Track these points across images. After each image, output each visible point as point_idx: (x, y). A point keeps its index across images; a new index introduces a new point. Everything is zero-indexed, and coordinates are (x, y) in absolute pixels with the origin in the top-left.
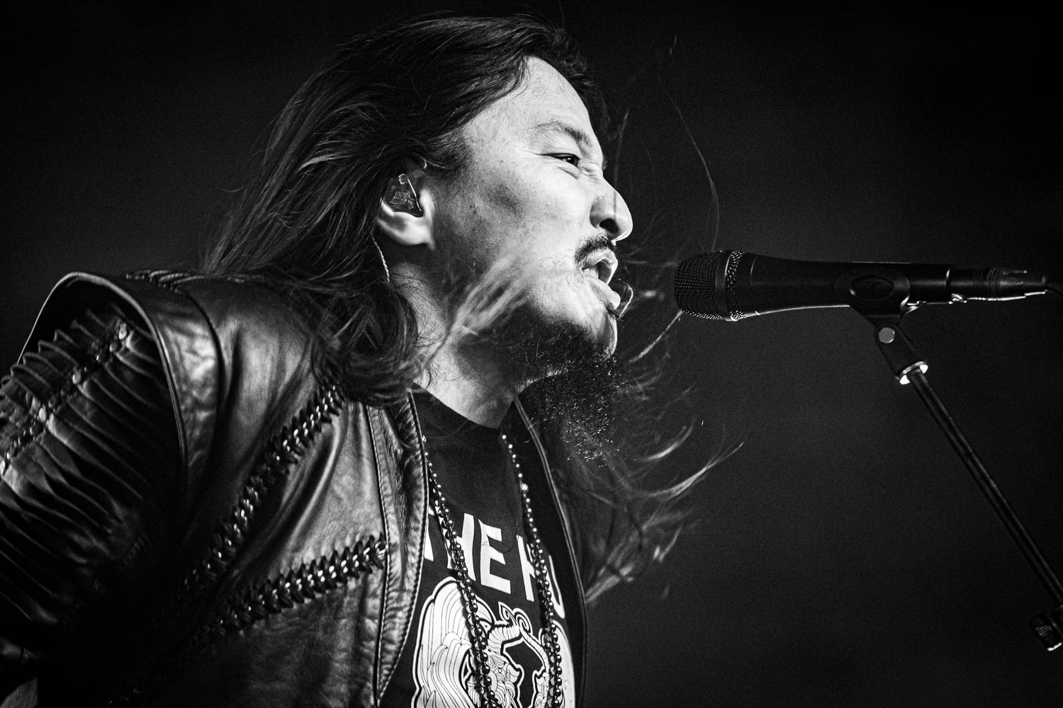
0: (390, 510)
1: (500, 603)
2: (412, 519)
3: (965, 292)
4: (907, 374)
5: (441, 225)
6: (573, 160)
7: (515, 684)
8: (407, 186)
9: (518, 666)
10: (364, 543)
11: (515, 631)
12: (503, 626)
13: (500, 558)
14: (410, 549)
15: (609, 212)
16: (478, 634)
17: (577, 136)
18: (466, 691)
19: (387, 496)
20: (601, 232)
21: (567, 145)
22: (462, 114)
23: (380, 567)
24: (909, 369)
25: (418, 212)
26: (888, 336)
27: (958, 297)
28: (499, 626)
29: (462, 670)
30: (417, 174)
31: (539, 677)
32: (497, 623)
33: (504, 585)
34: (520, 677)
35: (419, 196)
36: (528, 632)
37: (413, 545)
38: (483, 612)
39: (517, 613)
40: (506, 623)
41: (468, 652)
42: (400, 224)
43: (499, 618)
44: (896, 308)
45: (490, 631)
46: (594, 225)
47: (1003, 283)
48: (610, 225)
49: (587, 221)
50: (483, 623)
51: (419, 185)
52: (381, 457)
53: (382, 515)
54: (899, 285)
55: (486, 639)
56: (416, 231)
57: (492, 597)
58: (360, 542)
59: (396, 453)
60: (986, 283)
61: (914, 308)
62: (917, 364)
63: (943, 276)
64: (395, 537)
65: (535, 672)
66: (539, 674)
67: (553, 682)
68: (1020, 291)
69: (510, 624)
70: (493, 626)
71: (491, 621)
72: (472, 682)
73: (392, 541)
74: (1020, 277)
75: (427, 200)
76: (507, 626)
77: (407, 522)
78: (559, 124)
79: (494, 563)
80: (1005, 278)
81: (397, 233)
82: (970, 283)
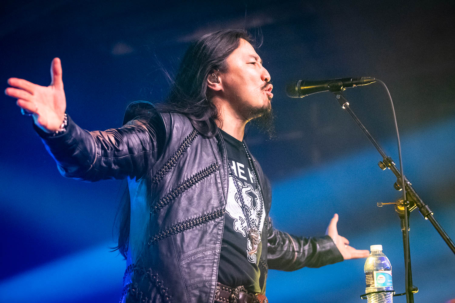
0: (217, 157)
1: (245, 182)
2: (223, 157)
3: (356, 84)
4: (344, 106)
5: (225, 84)
6: (253, 63)
7: (251, 201)
8: (215, 76)
9: (251, 197)
10: (213, 165)
11: (249, 189)
12: (245, 187)
13: (243, 172)
14: (224, 165)
15: (265, 76)
16: (240, 190)
17: (255, 58)
18: (238, 203)
19: (216, 153)
21: (253, 60)
22: (226, 57)
23: (218, 170)
24: (344, 104)
25: (218, 82)
26: (338, 97)
27: (354, 86)
28: (244, 188)
29: (236, 198)
30: (217, 73)
31: (257, 200)
32: (243, 187)
33: (245, 178)
34: (252, 199)
35: (218, 78)
36: (253, 189)
37: (225, 164)
38: (240, 184)
39: (249, 185)
40: (246, 187)
41: (237, 193)
42: (214, 86)
43: (244, 185)
44: (340, 90)
45: (242, 189)
46: (262, 80)
47: (365, 81)
48: (266, 80)
50: (240, 187)
51: (218, 75)
52: (212, 144)
53: (216, 158)
54: (339, 84)
55: (241, 190)
56: (218, 87)
57: (243, 181)
58: (212, 165)
59: (216, 142)
60: (361, 81)
61: (345, 89)
62: (346, 103)
63: (350, 81)
64: (220, 163)
65: (255, 198)
66: (257, 199)
67: (261, 201)
68: (369, 82)
69: (248, 187)
70: (243, 188)
71: (242, 186)
72: (239, 200)
73: (219, 164)
74: (369, 79)
75: (220, 79)
76: (247, 187)
77: (222, 158)
79: (242, 173)
80: (365, 79)
81: (214, 88)
82: (357, 81)
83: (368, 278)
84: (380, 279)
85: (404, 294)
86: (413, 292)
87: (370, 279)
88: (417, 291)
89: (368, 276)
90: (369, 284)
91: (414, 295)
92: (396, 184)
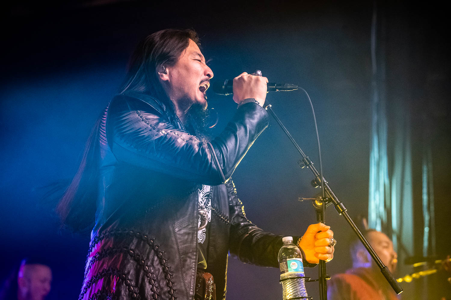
3: (279, 89)
4: (267, 108)
5: (171, 75)
8: (163, 68)
15: (208, 73)
17: (200, 55)
20: (207, 77)
21: (198, 57)
24: (267, 106)
25: (166, 73)
27: (277, 90)
30: (165, 65)
42: (162, 76)
46: (205, 75)
47: (288, 87)
48: (209, 75)
49: (203, 75)
51: (166, 67)
56: (166, 78)
60: (284, 87)
62: (269, 105)
63: (275, 86)
68: (292, 89)
74: (292, 86)
75: (167, 70)
78: (197, 53)
82: (281, 87)
83: (283, 265)
84: (293, 265)
85: (317, 280)
86: (327, 279)
87: (284, 266)
88: (330, 278)
89: (282, 264)
90: (283, 270)
91: (327, 282)
92: (313, 181)
